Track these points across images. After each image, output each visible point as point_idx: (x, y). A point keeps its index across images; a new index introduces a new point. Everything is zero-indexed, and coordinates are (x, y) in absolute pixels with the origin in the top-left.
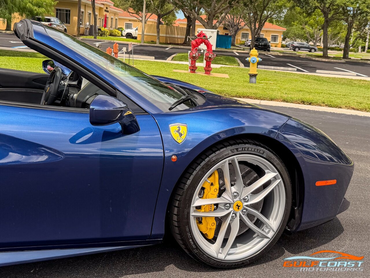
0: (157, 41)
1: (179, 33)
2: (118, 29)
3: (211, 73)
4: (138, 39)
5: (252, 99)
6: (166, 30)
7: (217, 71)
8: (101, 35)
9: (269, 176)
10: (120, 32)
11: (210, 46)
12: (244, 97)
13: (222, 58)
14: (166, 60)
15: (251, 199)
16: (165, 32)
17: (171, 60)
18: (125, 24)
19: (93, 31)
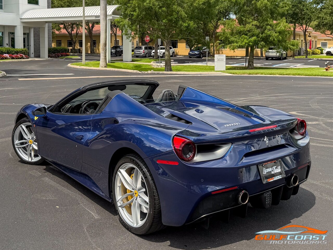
10: (320, 51)
18: (321, 43)
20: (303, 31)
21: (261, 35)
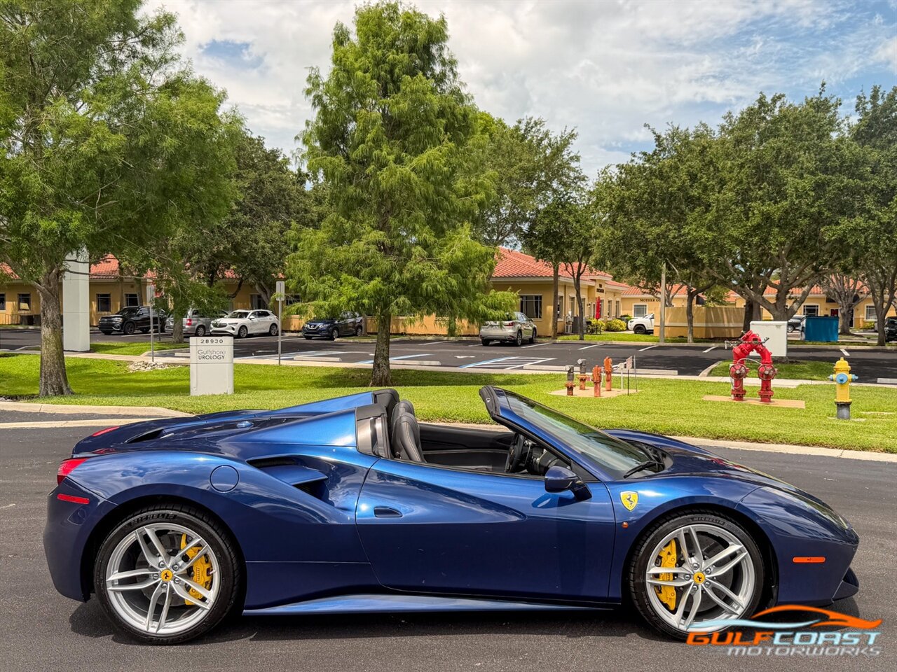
0: (690, 338)
1: (732, 320)
2: (622, 318)
3: (772, 400)
4: (656, 333)
5: (829, 448)
6: (706, 314)
7: (787, 394)
8: (592, 332)
9: (733, 548)
10: (623, 323)
11: (766, 354)
12: (813, 445)
13: (806, 367)
14: (698, 375)
15: (715, 571)
16: (705, 319)
17: (708, 376)
18: (633, 307)
19: (578, 326)
20: (573, 276)
21: (398, 276)
